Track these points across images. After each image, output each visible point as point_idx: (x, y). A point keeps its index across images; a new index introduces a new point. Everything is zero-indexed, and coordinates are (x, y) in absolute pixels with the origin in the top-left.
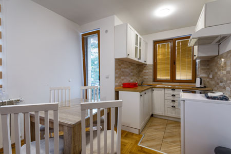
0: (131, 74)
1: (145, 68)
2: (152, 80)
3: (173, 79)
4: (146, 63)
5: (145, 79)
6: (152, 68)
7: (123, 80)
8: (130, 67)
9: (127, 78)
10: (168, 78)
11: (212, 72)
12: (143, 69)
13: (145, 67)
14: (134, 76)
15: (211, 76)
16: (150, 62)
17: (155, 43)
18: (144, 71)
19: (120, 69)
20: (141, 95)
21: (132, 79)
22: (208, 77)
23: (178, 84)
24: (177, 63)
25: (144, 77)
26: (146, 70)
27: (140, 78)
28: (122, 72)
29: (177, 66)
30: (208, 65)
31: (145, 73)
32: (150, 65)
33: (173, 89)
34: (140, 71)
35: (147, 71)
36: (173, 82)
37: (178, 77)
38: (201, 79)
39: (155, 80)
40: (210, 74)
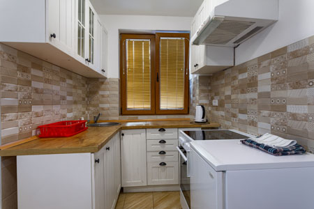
0: (69, 98)
1: (103, 86)
2: (117, 112)
3: (155, 109)
4: (104, 74)
5: (103, 109)
6: (117, 86)
7: (37, 115)
8: (64, 80)
9: (56, 108)
10: (148, 106)
11: (216, 95)
12: (98, 88)
13: (102, 83)
14: (75, 102)
15: (215, 103)
16: (113, 73)
17: (124, 36)
18: (101, 93)
19: (29, 83)
20: (97, 161)
21: (70, 111)
22: (211, 104)
23: (164, 117)
24: (161, 79)
25: (101, 106)
26: (104, 90)
27: (92, 109)
28: (37, 90)
29: (163, 84)
30: (210, 84)
31: (103, 96)
32: (113, 81)
33: (162, 130)
34: (91, 93)
35: (107, 93)
36: (155, 114)
37: (164, 105)
38: (203, 107)
39: (123, 111)
40: (212, 99)
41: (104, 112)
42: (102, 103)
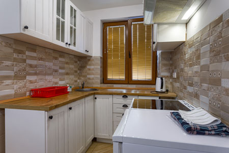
1: (90, 63)
2: (99, 81)
3: (129, 80)
4: (89, 54)
5: (89, 79)
6: (99, 62)
7: (31, 82)
8: (56, 58)
9: (49, 78)
10: (123, 77)
11: (175, 69)
12: (86, 63)
13: (89, 60)
14: (67, 74)
15: (175, 75)
16: (96, 51)
17: (106, 24)
18: (88, 67)
19: (24, 61)
20: (51, 118)
22: (171, 76)
23: (134, 86)
24: (133, 56)
25: (88, 76)
26: (90, 65)
28: (31, 66)
29: (134, 60)
30: (171, 59)
31: (89, 69)
32: (96, 58)
33: (125, 96)
34: (82, 68)
35: (92, 67)
36: (128, 83)
37: (136, 76)
38: (162, 79)
39: (104, 80)
40: (173, 72)
41: (90, 81)
42: (89, 74)
